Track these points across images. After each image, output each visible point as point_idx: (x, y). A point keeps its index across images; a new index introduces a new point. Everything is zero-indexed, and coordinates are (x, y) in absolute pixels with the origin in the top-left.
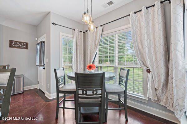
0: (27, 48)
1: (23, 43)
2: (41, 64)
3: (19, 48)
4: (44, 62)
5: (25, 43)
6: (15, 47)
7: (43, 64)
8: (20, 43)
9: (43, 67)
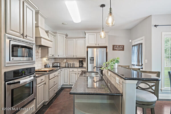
0: (123, 50)
1: (121, 46)
2: (139, 64)
3: (119, 50)
4: (142, 62)
5: (122, 45)
6: (116, 50)
7: (141, 64)
8: (119, 46)
9: (141, 67)
